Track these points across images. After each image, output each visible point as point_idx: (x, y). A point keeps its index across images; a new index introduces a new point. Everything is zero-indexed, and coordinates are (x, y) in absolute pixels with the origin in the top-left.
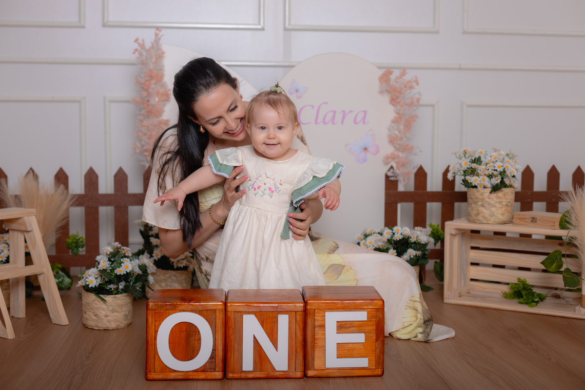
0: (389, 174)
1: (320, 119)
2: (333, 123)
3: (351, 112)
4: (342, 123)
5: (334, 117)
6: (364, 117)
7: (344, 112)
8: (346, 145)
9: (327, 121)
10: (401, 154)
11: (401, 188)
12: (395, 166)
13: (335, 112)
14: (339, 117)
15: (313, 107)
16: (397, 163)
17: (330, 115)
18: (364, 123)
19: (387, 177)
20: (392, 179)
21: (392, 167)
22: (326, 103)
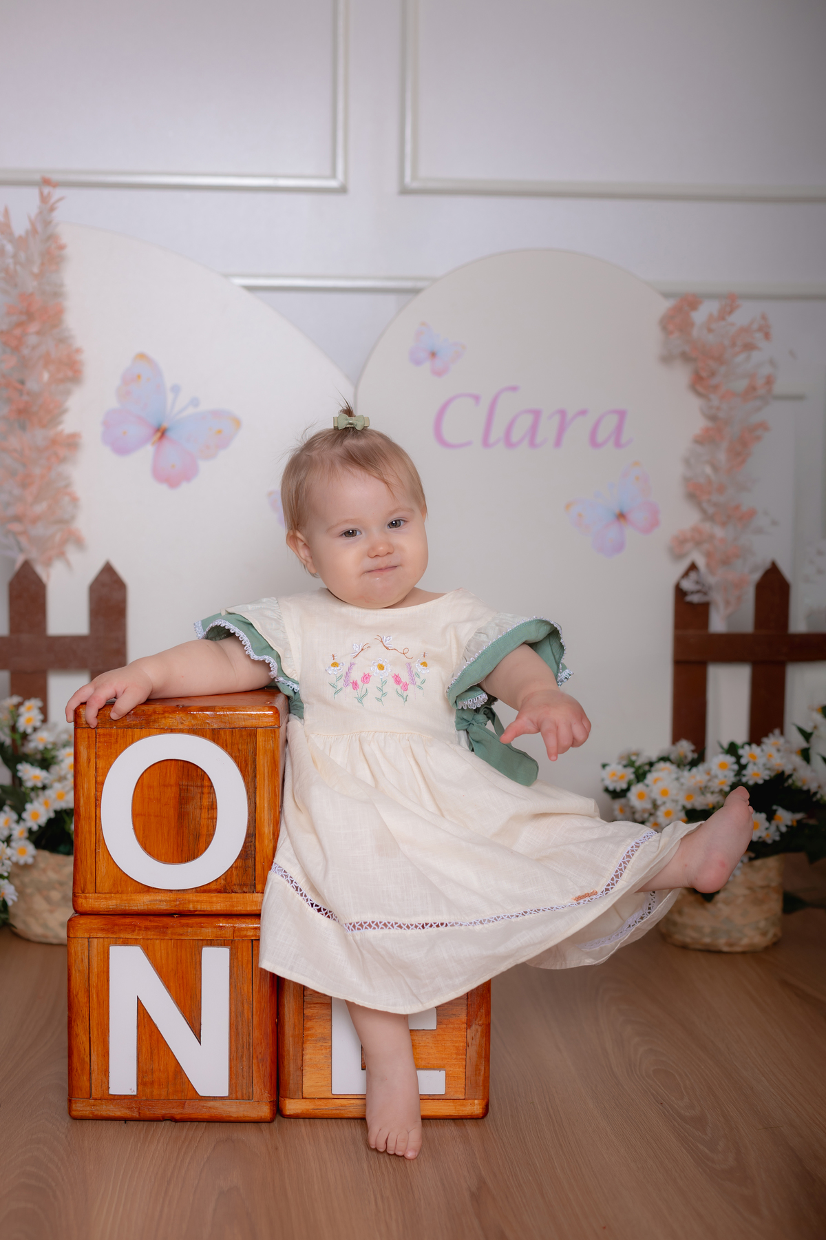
0: (687, 585)
1: (497, 432)
2: (532, 444)
3: (583, 413)
4: (558, 443)
5: (534, 429)
6: (619, 429)
7: (563, 413)
8: (568, 506)
9: (515, 437)
10: (719, 532)
11: (718, 624)
12: (701, 562)
13: (537, 414)
14: (548, 429)
15: (477, 398)
16: (709, 555)
17: (525, 422)
18: (618, 444)
19: (680, 593)
20: (695, 599)
21: (693, 567)
22: (514, 389)
